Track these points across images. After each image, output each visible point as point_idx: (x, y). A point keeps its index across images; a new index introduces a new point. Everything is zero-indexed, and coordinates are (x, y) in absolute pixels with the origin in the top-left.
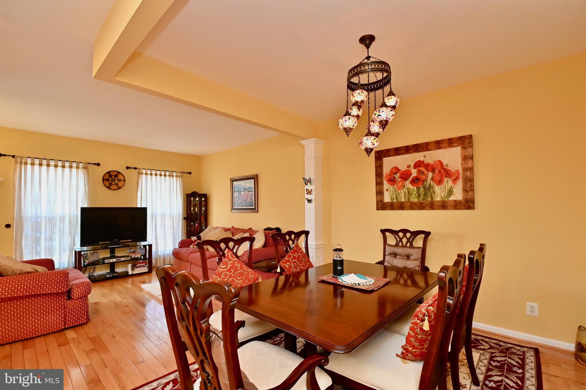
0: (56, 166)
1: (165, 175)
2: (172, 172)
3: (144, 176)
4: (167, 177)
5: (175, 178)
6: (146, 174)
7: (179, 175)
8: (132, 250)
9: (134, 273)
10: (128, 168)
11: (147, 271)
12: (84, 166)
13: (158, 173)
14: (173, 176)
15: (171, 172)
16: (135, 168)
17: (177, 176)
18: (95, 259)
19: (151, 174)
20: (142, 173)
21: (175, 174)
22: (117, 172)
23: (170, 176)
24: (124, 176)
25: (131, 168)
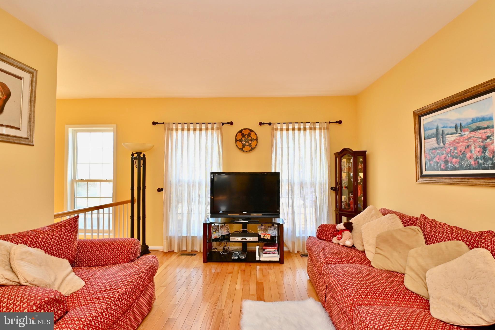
0: (195, 129)
1: (305, 129)
2: (314, 123)
3: (279, 132)
4: (308, 131)
5: (318, 131)
6: (282, 129)
7: (324, 127)
8: (263, 227)
9: (262, 259)
10: (261, 124)
11: (278, 260)
12: (218, 126)
13: (296, 126)
14: (315, 129)
15: (312, 124)
16: (270, 124)
17: (320, 129)
18: (225, 233)
19: (287, 129)
20: (277, 129)
21: (317, 126)
22: (249, 129)
23: (311, 129)
24: (256, 134)
25: (264, 124)
